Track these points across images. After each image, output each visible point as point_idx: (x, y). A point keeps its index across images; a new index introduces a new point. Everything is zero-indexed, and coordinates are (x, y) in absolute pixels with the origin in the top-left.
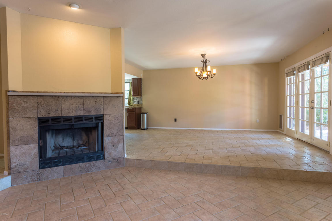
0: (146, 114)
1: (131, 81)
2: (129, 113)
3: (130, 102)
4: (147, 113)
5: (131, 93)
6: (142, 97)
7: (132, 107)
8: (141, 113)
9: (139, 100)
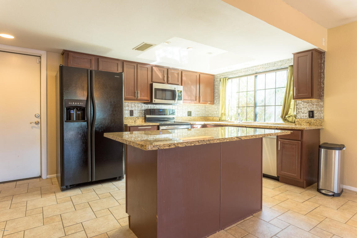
0: (337, 152)
1: (292, 64)
2: (282, 143)
3: (287, 114)
4: (340, 147)
5: (291, 92)
6: (323, 101)
7: (293, 126)
8: (320, 147)
9: (312, 110)
